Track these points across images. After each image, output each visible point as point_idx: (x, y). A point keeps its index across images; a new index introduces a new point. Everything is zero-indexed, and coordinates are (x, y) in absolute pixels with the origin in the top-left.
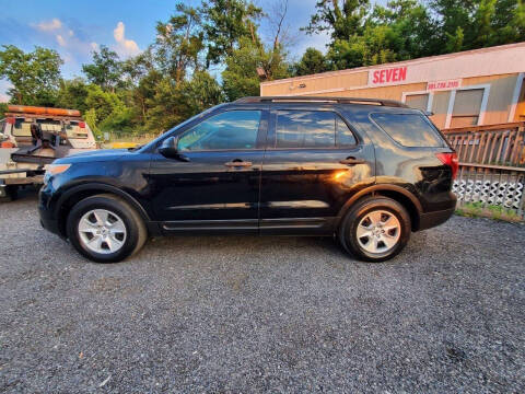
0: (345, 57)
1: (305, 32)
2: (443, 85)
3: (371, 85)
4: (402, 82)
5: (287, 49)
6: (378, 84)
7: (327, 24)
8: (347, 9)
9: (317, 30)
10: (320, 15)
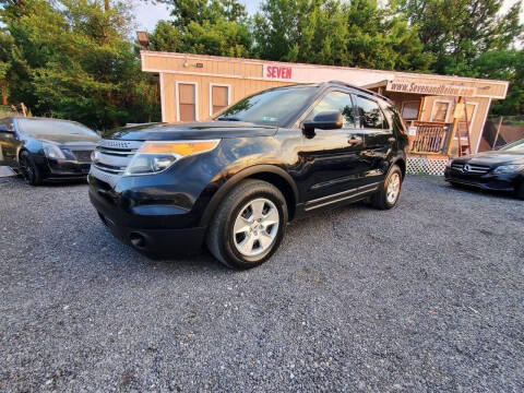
3: (265, 78)
4: (288, 80)
6: (271, 79)
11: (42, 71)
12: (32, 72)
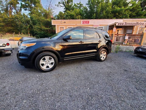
0: (70, 15)
1: (56, 6)
2: (96, 26)
3: (82, 24)
4: (88, 24)
5: (54, 10)
6: (83, 24)
7: (63, 5)
8: (68, 2)
9: (60, 6)
10: (61, 2)
11: (35, 26)
12: (33, 26)
